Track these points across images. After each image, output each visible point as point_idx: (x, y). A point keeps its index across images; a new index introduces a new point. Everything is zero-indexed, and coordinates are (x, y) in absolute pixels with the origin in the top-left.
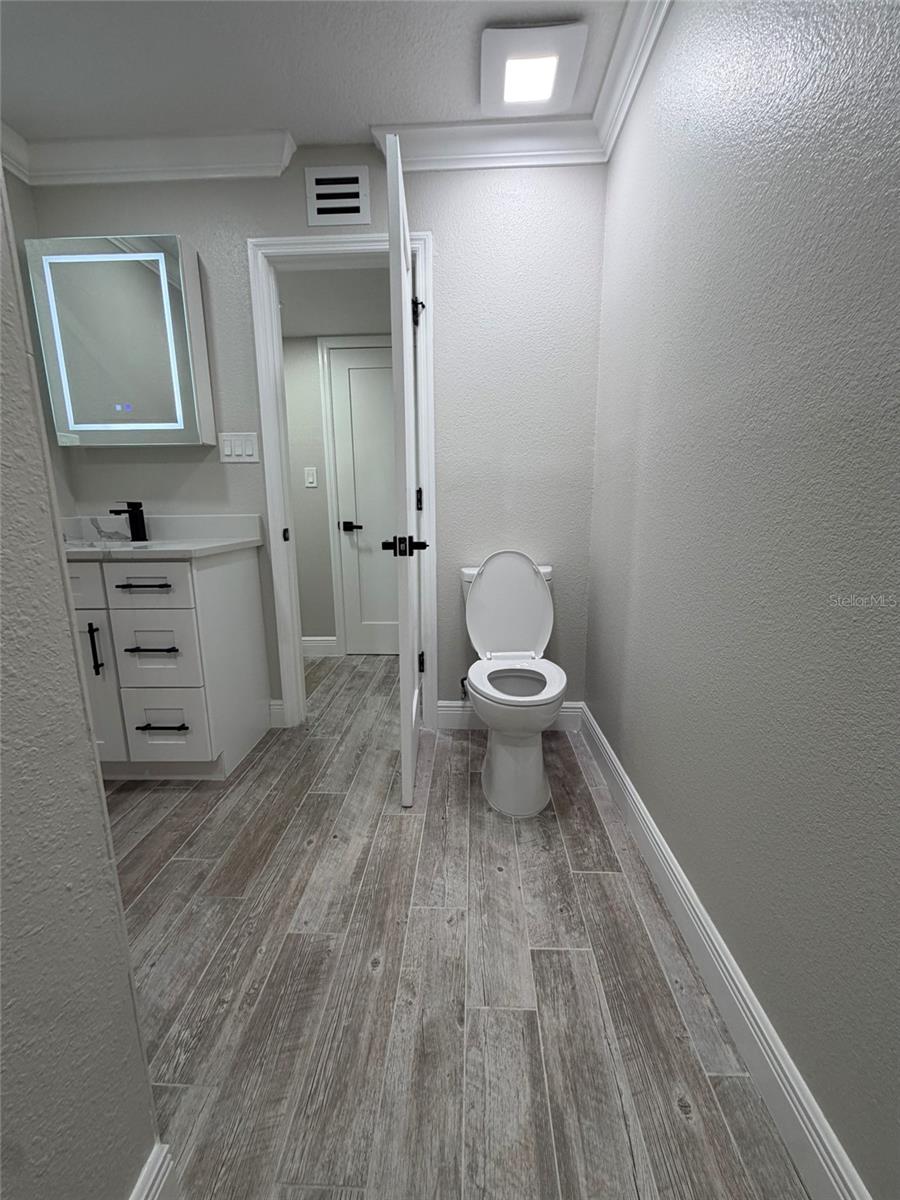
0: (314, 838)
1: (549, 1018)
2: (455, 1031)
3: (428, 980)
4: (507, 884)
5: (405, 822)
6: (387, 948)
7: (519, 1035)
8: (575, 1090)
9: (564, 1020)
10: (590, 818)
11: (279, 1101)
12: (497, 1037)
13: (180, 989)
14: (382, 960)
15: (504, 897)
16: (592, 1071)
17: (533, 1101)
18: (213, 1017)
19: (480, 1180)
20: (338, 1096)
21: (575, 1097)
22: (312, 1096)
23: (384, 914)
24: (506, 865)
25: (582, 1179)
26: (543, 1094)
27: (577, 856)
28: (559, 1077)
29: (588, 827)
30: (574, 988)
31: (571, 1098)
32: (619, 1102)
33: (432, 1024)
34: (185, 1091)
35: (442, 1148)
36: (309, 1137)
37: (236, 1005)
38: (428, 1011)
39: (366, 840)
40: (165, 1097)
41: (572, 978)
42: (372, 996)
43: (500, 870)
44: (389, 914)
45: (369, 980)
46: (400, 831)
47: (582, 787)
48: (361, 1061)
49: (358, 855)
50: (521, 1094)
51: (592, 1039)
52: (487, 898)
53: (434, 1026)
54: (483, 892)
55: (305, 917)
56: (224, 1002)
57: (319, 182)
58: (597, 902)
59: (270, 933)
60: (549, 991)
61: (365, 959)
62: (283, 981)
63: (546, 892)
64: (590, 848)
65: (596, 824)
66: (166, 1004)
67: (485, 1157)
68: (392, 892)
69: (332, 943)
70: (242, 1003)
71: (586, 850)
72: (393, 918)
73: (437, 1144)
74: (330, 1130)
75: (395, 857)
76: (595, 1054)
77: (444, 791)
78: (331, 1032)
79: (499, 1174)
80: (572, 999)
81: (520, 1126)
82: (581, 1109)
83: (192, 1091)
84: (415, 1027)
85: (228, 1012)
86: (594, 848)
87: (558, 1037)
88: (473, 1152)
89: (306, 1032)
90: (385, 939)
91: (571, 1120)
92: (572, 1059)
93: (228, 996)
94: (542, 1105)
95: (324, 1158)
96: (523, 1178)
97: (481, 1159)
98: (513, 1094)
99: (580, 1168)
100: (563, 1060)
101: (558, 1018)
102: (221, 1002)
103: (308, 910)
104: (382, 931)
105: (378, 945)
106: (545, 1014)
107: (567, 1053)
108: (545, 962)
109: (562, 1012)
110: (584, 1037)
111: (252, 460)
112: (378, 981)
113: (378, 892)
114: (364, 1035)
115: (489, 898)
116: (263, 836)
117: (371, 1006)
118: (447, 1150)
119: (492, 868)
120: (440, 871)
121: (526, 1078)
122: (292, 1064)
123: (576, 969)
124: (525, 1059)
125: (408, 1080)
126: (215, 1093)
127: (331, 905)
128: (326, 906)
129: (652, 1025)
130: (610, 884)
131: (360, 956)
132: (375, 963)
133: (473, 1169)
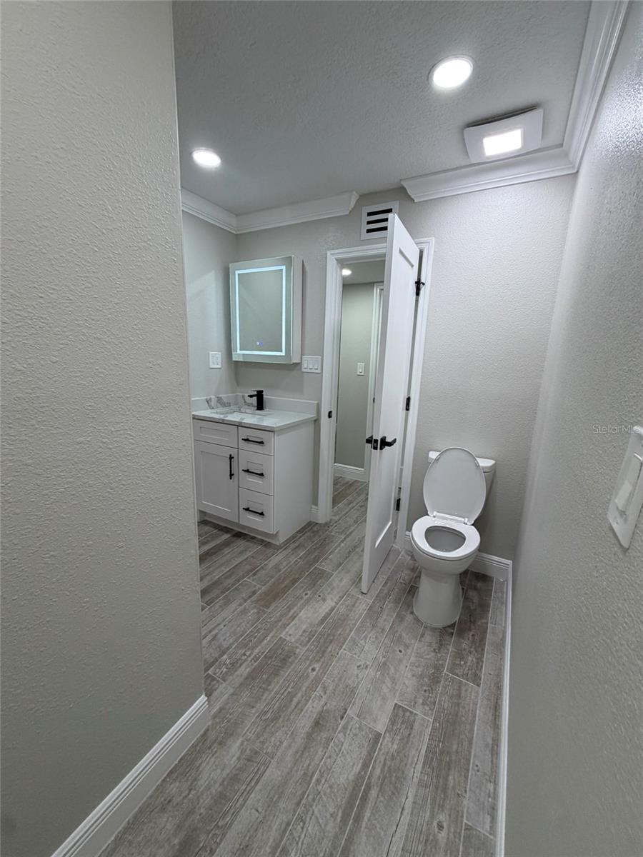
0: (309, 592)
1: (388, 741)
2: (337, 721)
3: (335, 690)
4: (400, 661)
5: (358, 602)
6: (322, 665)
7: (367, 740)
8: (383, 780)
9: (395, 746)
10: (477, 644)
11: (253, 707)
12: (356, 735)
13: (231, 641)
14: (317, 669)
15: (395, 668)
16: (397, 778)
17: (359, 773)
18: (240, 659)
19: (320, 788)
20: (276, 718)
21: (382, 784)
22: (266, 713)
23: (327, 648)
24: (405, 650)
25: (366, 819)
26: (366, 773)
27: (454, 664)
28: (378, 771)
29: (472, 649)
30: (410, 734)
31: (379, 783)
32: (404, 801)
33: (327, 711)
34: (222, 683)
35: (309, 765)
36: (259, 727)
37: (250, 659)
38: (328, 705)
39: (334, 604)
40: (215, 682)
41: (411, 729)
42: (306, 684)
43: (400, 651)
44: (329, 649)
45: (308, 676)
46: (354, 606)
47: (483, 621)
48: (290, 710)
49: (327, 610)
50: (355, 766)
51: (406, 765)
52: (385, 663)
53: (328, 712)
54: (384, 659)
55: (290, 632)
56: (245, 655)
57: (369, 214)
58: (451, 697)
59: (274, 632)
60: (395, 728)
61: (310, 665)
62: (271, 657)
63: (421, 676)
64: (465, 663)
65: (480, 649)
66: (225, 645)
67: (326, 780)
68: (336, 638)
69: (298, 650)
70: (253, 659)
71: (462, 663)
72: (330, 652)
73: (308, 762)
74: (268, 730)
75: (345, 620)
76: (403, 772)
77: (389, 591)
78: (282, 691)
79: (328, 791)
80: (406, 740)
81: (347, 779)
82: (381, 790)
83: (224, 685)
84: (319, 708)
85: (246, 660)
86: (469, 664)
87: (388, 753)
88: (321, 776)
89: (273, 685)
90: (322, 660)
91: (374, 793)
92: (389, 767)
93: (248, 653)
94: (363, 778)
95: (262, 739)
96: (339, 800)
97: (323, 780)
98: (351, 764)
99: (368, 814)
100: (385, 764)
101: (392, 744)
102: (244, 654)
103: (293, 629)
104: (323, 656)
105: (318, 661)
106: (387, 738)
107: (388, 763)
108: (401, 713)
109: (397, 742)
110: (402, 761)
111: (317, 371)
112: (312, 678)
113: (329, 635)
114: (295, 700)
115: (386, 664)
116: (287, 582)
117: (304, 689)
118: (311, 767)
119: (396, 648)
120: (365, 638)
121: (361, 761)
122: (262, 695)
123: (416, 726)
124: (365, 753)
125: (306, 729)
126: (232, 691)
127: (304, 631)
128: (301, 631)
129: (446, 779)
130: (466, 691)
131: (308, 663)
132: (313, 670)
133: (318, 781)
